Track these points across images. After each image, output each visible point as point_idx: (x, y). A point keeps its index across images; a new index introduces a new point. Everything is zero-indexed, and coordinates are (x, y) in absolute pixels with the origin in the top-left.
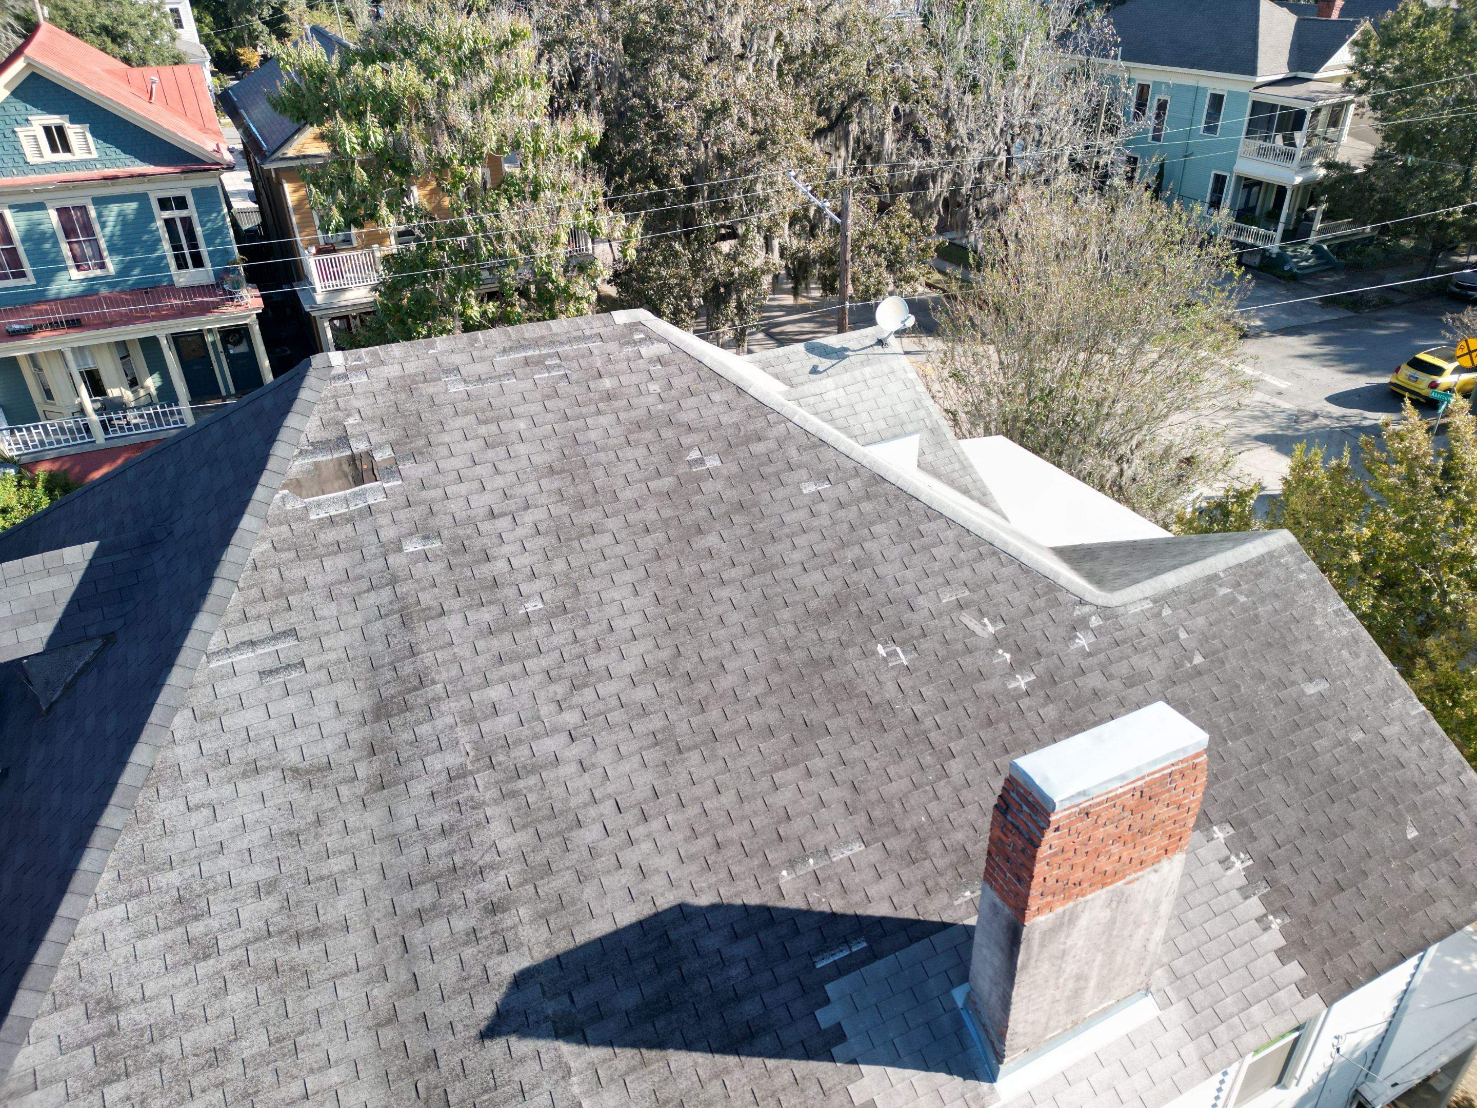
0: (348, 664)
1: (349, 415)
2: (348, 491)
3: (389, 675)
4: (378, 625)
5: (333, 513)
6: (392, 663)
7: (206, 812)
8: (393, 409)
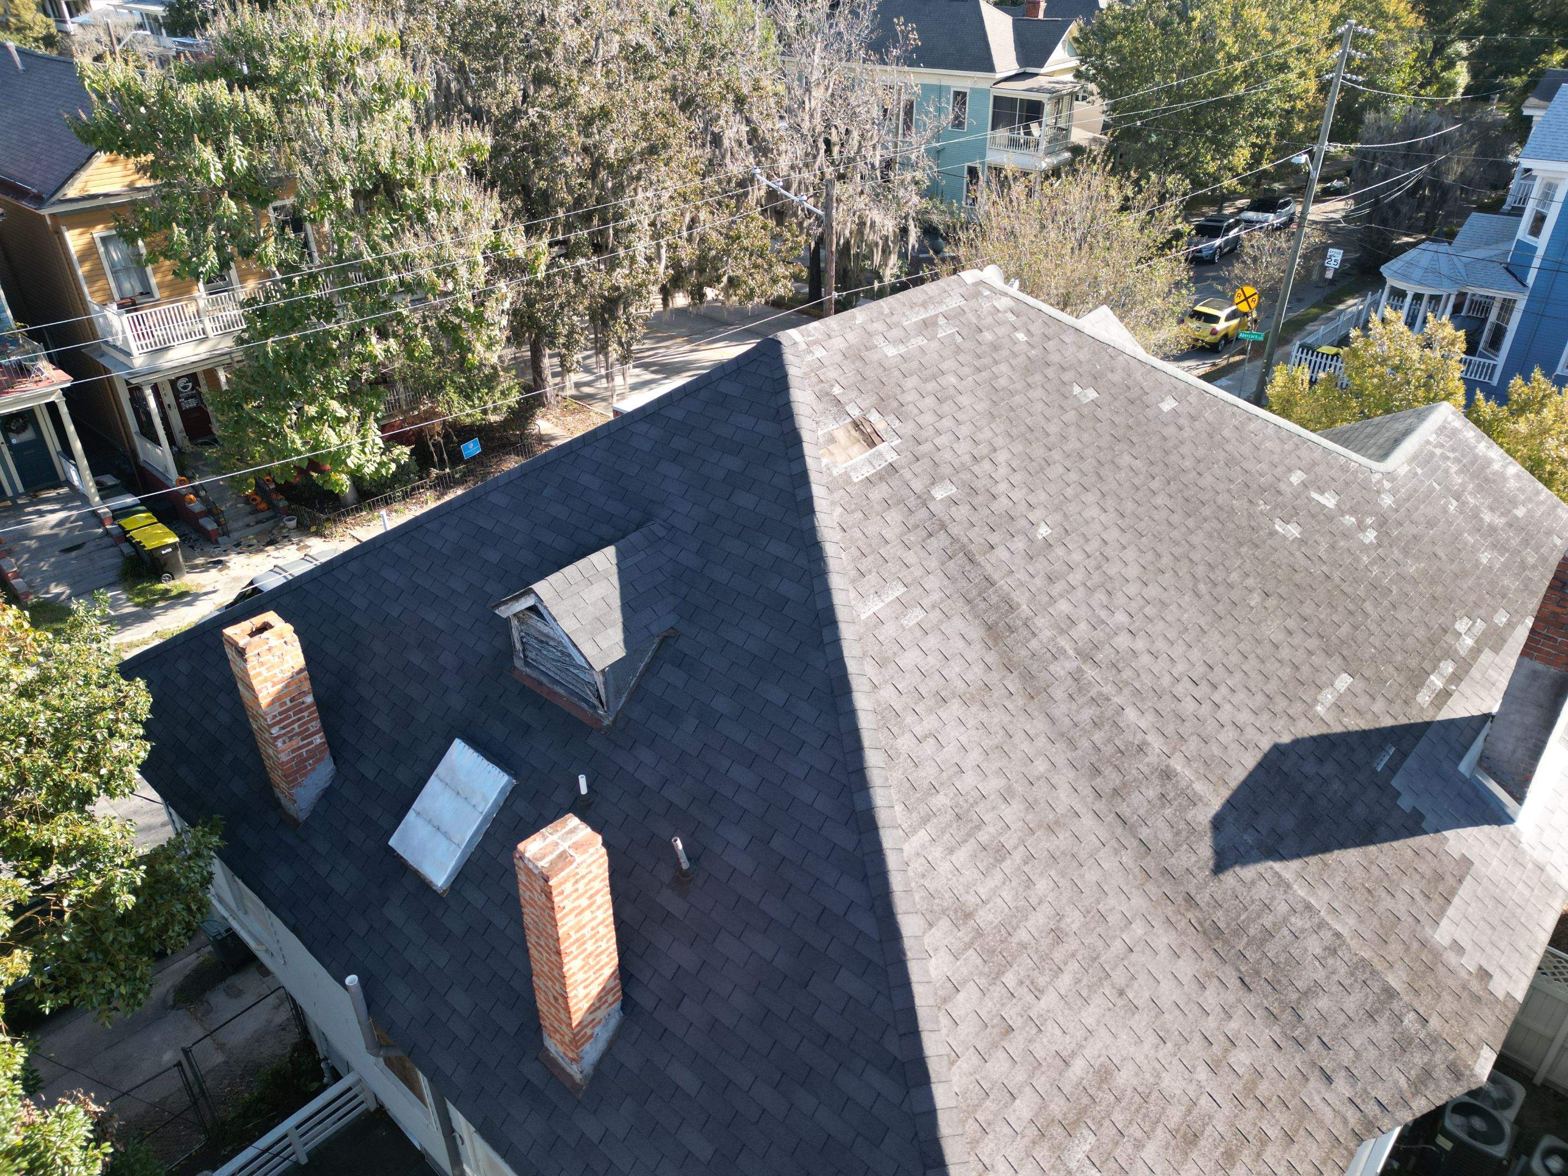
0: (950, 601)
1: (832, 386)
2: (867, 454)
3: (983, 605)
4: (951, 564)
5: (867, 475)
6: (980, 594)
7: (932, 741)
8: (859, 378)
